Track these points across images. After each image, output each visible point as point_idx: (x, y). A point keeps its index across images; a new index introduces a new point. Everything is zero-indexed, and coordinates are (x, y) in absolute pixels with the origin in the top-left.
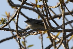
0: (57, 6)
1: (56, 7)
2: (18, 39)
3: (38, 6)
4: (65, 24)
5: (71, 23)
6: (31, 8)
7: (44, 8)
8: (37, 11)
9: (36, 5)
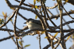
0: (55, 6)
1: (53, 8)
3: (36, 7)
4: (62, 25)
5: (69, 24)
7: (42, 9)
8: (36, 12)
9: (34, 6)
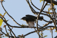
2: (38, 32)
6: (46, 14)
